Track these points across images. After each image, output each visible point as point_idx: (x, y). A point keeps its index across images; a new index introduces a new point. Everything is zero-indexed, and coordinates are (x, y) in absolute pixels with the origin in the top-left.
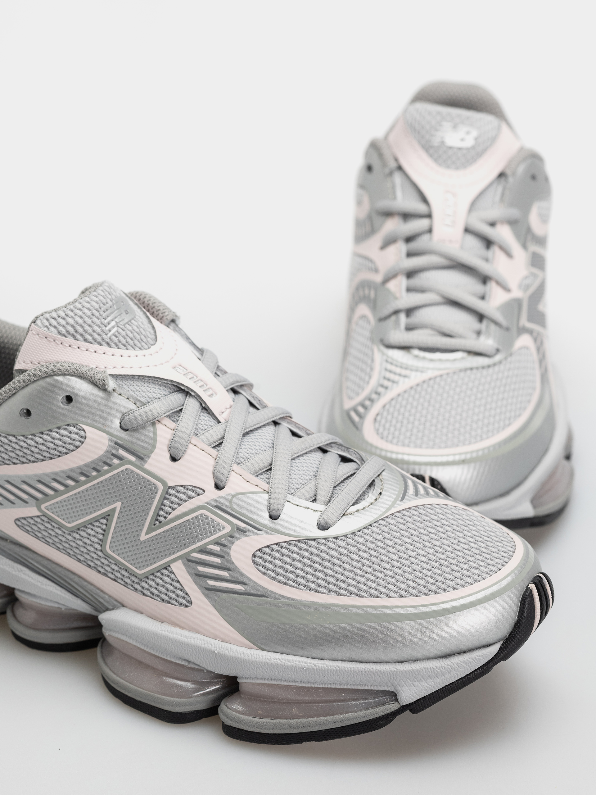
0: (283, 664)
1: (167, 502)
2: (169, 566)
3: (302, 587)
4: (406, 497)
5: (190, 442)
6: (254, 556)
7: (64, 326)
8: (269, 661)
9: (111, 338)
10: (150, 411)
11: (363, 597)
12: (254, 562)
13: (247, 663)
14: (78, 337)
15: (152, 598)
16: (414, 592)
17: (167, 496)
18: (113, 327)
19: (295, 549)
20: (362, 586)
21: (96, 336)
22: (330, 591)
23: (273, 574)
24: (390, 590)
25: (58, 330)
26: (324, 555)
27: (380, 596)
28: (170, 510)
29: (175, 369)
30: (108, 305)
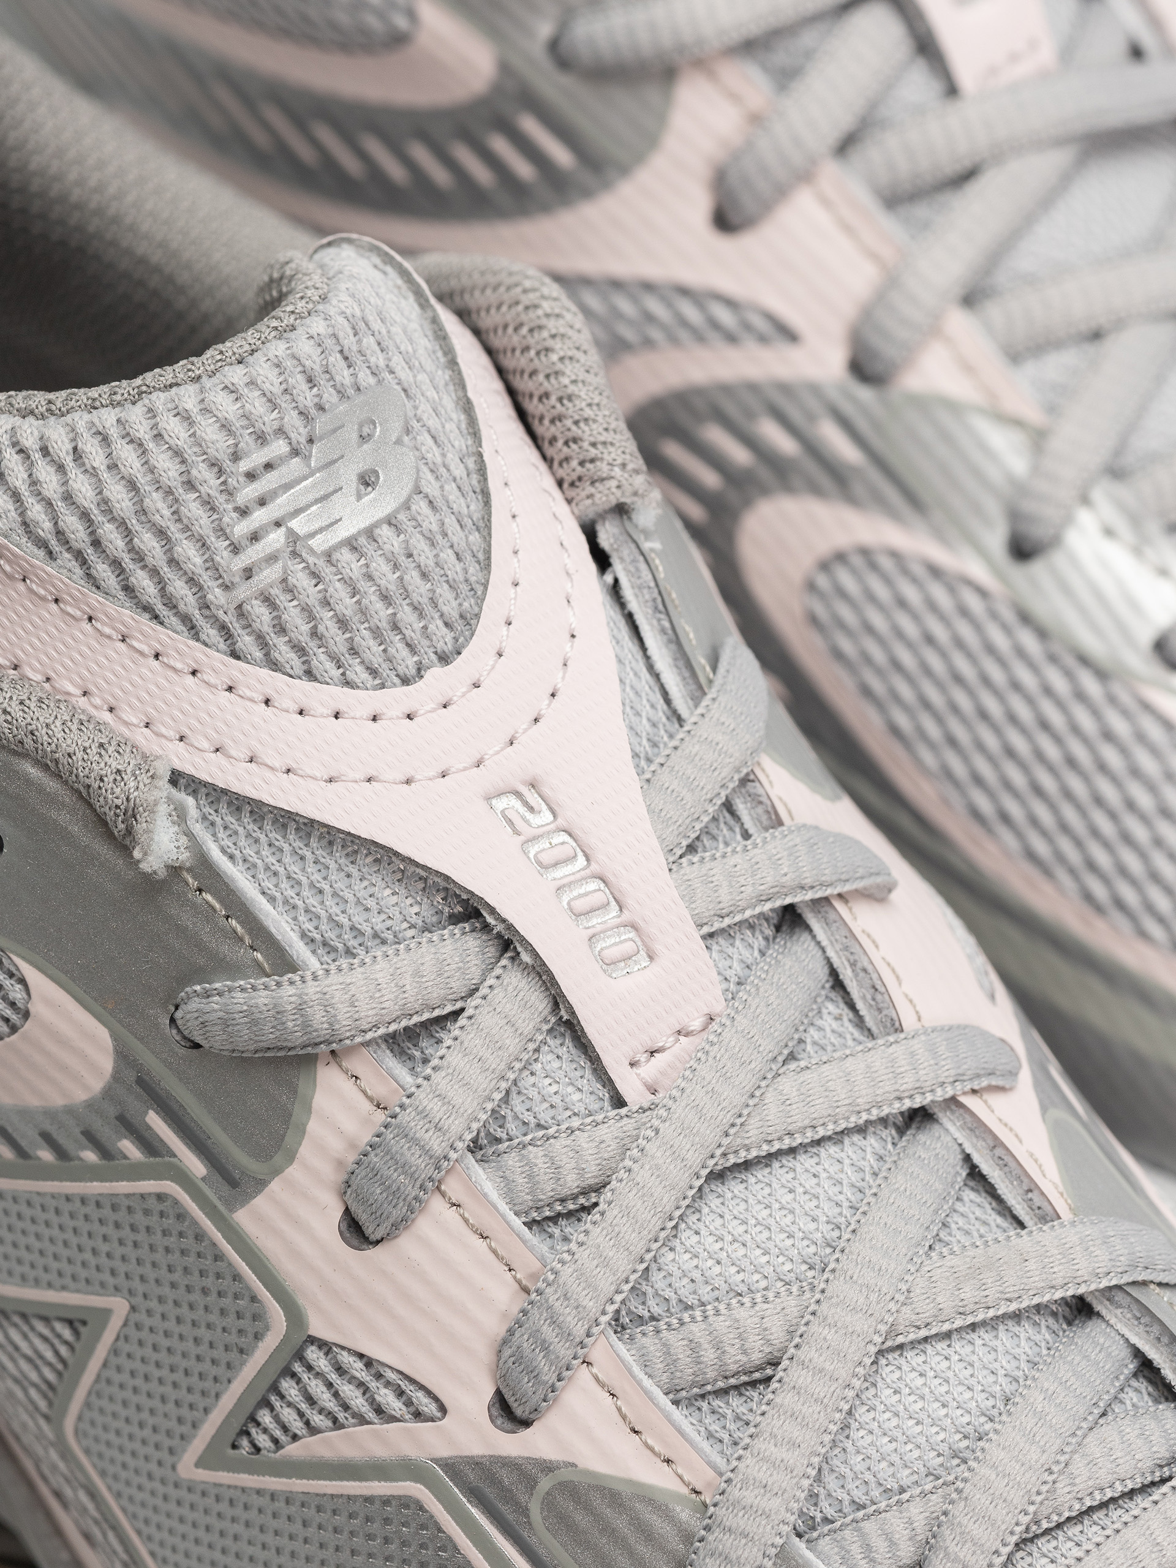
5: (438, 1188)
7: (50, 505)
9: (247, 607)
10: (300, 1009)
14: (102, 570)
17: (298, 1368)
18: (272, 558)
21: (179, 588)
28: (297, 1426)
29: (500, 804)
30: (280, 447)
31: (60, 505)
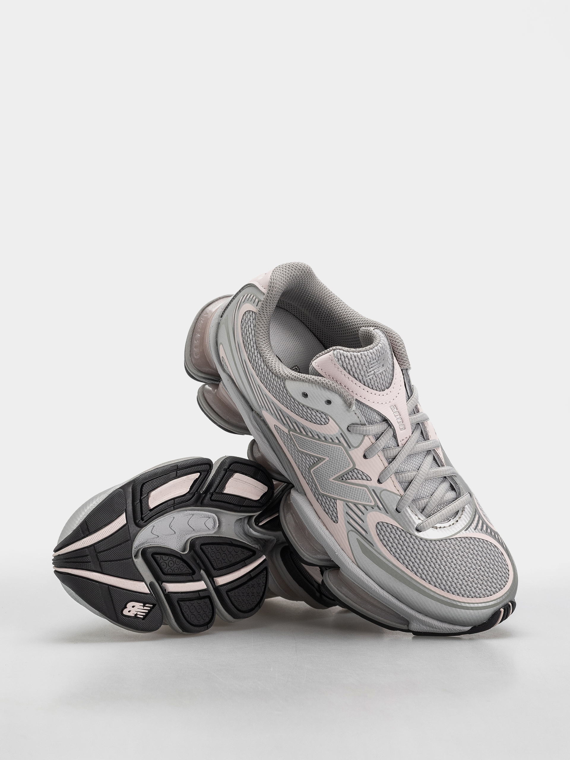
0: (364, 581)
1: (350, 473)
2: (336, 500)
3: (392, 553)
4: (469, 529)
5: (376, 453)
6: (378, 523)
7: (346, 364)
8: (358, 575)
9: (368, 380)
10: (366, 430)
11: (418, 576)
12: (376, 526)
13: (348, 568)
14: (351, 373)
15: (320, 505)
16: (443, 587)
17: (352, 471)
18: (372, 374)
19: (399, 533)
20: (420, 570)
21: (360, 377)
22: (404, 563)
23: (382, 538)
24: (432, 580)
25: (343, 364)
26: (411, 544)
27: (426, 580)
28: (350, 478)
29: (391, 407)
30: (375, 361)
31: (348, 364)
